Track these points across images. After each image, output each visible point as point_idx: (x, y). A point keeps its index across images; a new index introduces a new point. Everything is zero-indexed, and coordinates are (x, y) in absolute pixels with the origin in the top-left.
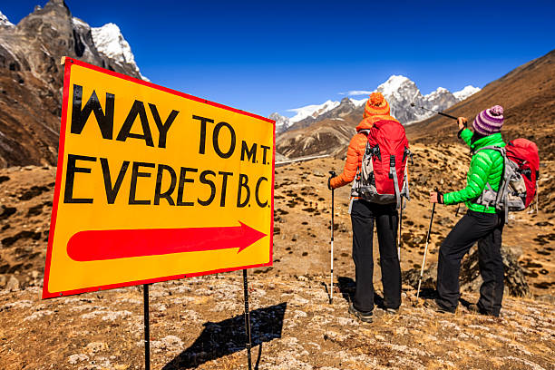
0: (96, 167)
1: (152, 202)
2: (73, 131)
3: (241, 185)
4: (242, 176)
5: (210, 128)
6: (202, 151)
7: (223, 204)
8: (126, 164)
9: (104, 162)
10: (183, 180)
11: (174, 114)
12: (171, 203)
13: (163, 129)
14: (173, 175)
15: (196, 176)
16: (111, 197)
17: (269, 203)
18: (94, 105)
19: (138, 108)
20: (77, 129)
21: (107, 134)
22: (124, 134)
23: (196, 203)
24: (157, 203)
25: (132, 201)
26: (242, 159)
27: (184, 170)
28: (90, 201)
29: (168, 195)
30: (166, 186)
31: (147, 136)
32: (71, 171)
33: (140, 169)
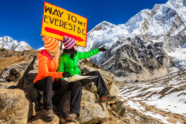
0: (49, 18)
3: (78, 29)
5: (70, 17)
6: (69, 20)
7: (74, 31)
9: (50, 17)
10: (65, 24)
11: (63, 12)
12: (63, 27)
13: (61, 15)
15: (68, 24)
16: (52, 23)
17: (86, 34)
18: (48, 8)
19: (56, 10)
20: (46, 11)
22: (54, 14)
23: (68, 29)
24: (60, 26)
25: (55, 25)
26: (78, 24)
27: (65, 22)
28: (48, 23)
29: (62, 26)
30: (62, 24)
31: (58, 15)
32: (45, 17)
33: (57, 20)
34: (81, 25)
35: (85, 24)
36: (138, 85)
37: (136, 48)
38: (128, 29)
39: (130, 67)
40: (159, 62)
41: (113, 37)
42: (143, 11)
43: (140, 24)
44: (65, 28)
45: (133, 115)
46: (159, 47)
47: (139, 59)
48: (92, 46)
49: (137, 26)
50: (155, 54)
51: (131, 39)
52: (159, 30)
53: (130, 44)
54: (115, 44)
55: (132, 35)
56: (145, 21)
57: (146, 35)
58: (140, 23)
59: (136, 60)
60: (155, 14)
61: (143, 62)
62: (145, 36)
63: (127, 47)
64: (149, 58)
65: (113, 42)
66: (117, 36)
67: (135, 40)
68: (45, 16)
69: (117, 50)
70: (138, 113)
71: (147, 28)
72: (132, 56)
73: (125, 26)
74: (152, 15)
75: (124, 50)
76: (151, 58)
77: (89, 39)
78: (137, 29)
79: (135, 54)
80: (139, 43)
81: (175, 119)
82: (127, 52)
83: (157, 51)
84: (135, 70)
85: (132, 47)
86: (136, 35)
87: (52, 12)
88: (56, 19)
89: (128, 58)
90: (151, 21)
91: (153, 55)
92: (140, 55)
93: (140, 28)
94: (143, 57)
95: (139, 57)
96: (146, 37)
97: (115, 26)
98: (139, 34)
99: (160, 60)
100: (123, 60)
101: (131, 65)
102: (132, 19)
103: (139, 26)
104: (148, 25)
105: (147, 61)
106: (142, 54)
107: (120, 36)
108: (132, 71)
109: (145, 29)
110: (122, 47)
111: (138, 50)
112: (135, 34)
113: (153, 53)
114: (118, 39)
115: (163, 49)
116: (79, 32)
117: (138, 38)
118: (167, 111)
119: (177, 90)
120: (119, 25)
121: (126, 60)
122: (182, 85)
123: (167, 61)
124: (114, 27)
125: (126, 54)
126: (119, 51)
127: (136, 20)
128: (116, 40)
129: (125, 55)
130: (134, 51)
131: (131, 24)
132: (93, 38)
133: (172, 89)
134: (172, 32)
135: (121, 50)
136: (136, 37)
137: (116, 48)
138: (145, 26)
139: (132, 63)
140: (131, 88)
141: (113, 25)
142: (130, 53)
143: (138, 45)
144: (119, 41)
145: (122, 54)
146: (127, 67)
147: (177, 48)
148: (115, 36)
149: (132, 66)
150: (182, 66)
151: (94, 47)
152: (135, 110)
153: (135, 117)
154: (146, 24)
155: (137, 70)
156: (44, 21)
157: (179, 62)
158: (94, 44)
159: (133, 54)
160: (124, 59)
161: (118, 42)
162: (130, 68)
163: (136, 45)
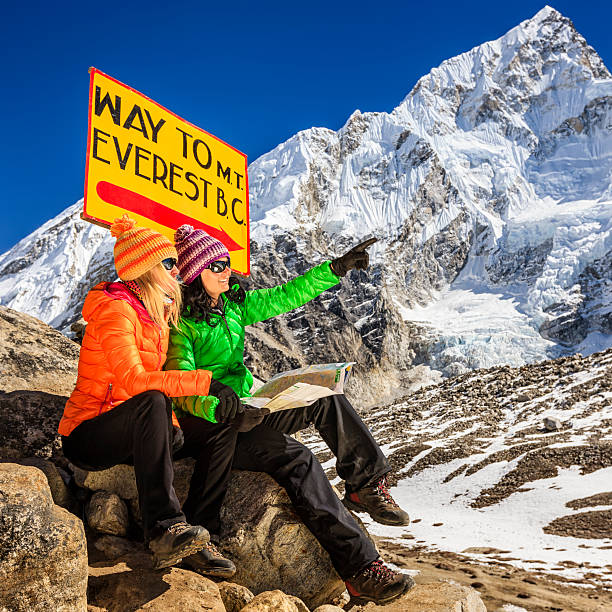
0: (111, 141)
1: (152, 180)
2: (96, 113)
3: (219, 197)
4: (219, 190)
5: (190, 143)
6: (185, 155)
7: (206, 205)
8: (130, 145)
9: (115, 139)
10: (172, 173)
11: (162, 122)
12: (166, 186)
13: (156, 130)
14: (165, 167)
15: (183, 174)
16: (123, 164)
17: (245, 222)
18: (107, 99)
19: (136, 110)
20: (99, 112)
21: (117, 121)
22: (128, 125)
23: (184, 196)
24: (155, 182)
25: (137, 173)
26: (219, 175)
27: (172, 165)
28: (109, 163)
30: (160, 173)
31: (144, 131)
32: (96, 138)
33: (141, 152)
34: (229, 182)
35: (238, 176)
40: (370, 346)
42: (307, 132)
43: (296, 185)
44: (171, 189)
46: (369, 286)
47: (289, 335)
48: (84, 273)
49: (284, 194)
50: (352, 312)
52: (369, 216)
55: (263, 229)
56: (316, 176)
57: (320, 233)
58: (293, 183)
59: (279, 337)
60: (351, 148)
61: (308, 345)
62: (314, 238)
64: (329, 329)
67: (273, 251)
68: (96, 131)
71: (322, 205)
74: (343, 154)
76: (340, 328)
77: (68, 241)
78: (282, 206)
80: (289, 264)
81: (441, 574)
83: (360, 300)
87: (123, 119)
88: (138, 148)
90: (338, 176)
91: (344, 318)
92: (295, 317)
93: (295, 202)
94: (305, 323)
96: (319, 241)
99: (371, 337)
102: (263, 163)
103: (290, 196)
104: (325, 193)
105: (323, 342)
106: (303, 313)
109: (313, 209)
112: (273, 228)
113: (344, 308)
115: (384, 295)
117: (285, 244)
118: (410, 544)
119: (441, 457)
122: (459, 435)
123: (399, 340)
132: (91, 235)
133: (423, 454)
134: (417, 225)
136: (279, 240)
138: (316, 197)
143: (289, 274)
147: (433, 291)
149: (264, 364)
150: (454, 359)
151: (95, 275)
154: (320, 187)
156: (95, 156)
157: (443, 345)
158: (93, 261)
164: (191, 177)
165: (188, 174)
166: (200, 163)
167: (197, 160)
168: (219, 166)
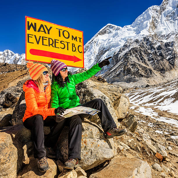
0: (34, 37)
1: (48, 45)
2: (28, 29)
4: (73, 44)
5: (61, 32)
6: (60, 36)
7: (68, 50)
8: (40, 37)
10: (55, 42)
11: (51, 28)
12: (53, 47)
13: (49, 31)
14: (53, 41)
15: (59, 42)
16: (38, 43)
18: (32, 24)
19: (42, 26)
21: (35, 30)
22: (39, 31)
23: (60, 48)
24: (49, 46)
25: (43, 44)
26: (72, 40)
27: (55, 40)
28: (33, 43)
29: (52, 45)
30: (51, 43)
31: (45, 31)
32: (28, 37)
33: (44, 38)
34: (76, 41)
35: (80, 38)
36: (149, 90)
37: (144, 51)
38: (135, 31)
39: (140, 71)
40: (171, 64)
41: (120, 41)
42: (151, 8)
44: (55, 47)
45: (145, 122)
47: (148, 63)
49: (145, 26)
50: (165, 55)
51: (139, 41)
52: (169, 28)
53: (139, 46)
54: (122, 48)
55: (140, 36)
56: (154, 19)
57: (156, 35)
58: (147, 22)
59: (146, 63)
60: (163, 10)
61: (154, 65)
62: (154, 36)
63: (135, 50)
64: (159, 60)
65: (120, 46)
66: (123, 39)
67: (143, 41)
68: (28, 35)
69: (125, 55)
70: (150, 119)
71: (156, 27)
72: (141, 59)
73: (131, 28)
75: (132, 53)
76: (162, 60)
77: (93, 45)
78: (145, 29)
79: (144, 57)
80: (148, 44)
82: (135, 56)
84: (145, 74)
85: (141, 50)
86: (144, 36)
87: (37, 29)
89: (137, 62)
90: (160, 18)
91: (163, 57)
92: (150, 58)
93: (148, 27)
94: (153, 59)
95: (149, 60)
97: (121, 28)
98: (148, 35)
99: (171, 61)
100: (132, 65)
101: (140, 69)
102: (139, 18)
105: (158, 64)
106: (152, 57)
107: (127, 39)
108: (142, 76)
109: (153, 29)
110: (130, 51)
111: (147, 52)
113: (163, 54)
114: (124, 42)
116: (74, 50)
120: (125, 26)
121: (135, 64)
124: (119, 29)
125: (135, 57)
126: (127, 56)
127: (143, 19)
128: (122, 44)
129: (133, 59)
130: (143, 53)
131: (138, 25)
132: (98, 43)
135: (129, 54)
136: (145, 38)
137: (124, 52)
138: (154, 25)
139: (141, 66)
140: (142, 93)
141: (119, 27)
142: (138, 56)
143: (147, 47)
144: (126, 44)
145: (131, 59)
146: (137, 72)
148: (121, 39)
149: (142, 71)
152: (147, 117)
153: (147, 124)
154: (155, 22)
155: (147, 74)
156: (28, 42)
158: (99, 50)
159: (142, 57)
160: (133, 63)
161: (125, 46)
162: (140, 73)
163: (145, 47)
164: (62, 42)
165: (61, 42)
166: (65, 37)
167: (64, 37)
168: (73, 37)
